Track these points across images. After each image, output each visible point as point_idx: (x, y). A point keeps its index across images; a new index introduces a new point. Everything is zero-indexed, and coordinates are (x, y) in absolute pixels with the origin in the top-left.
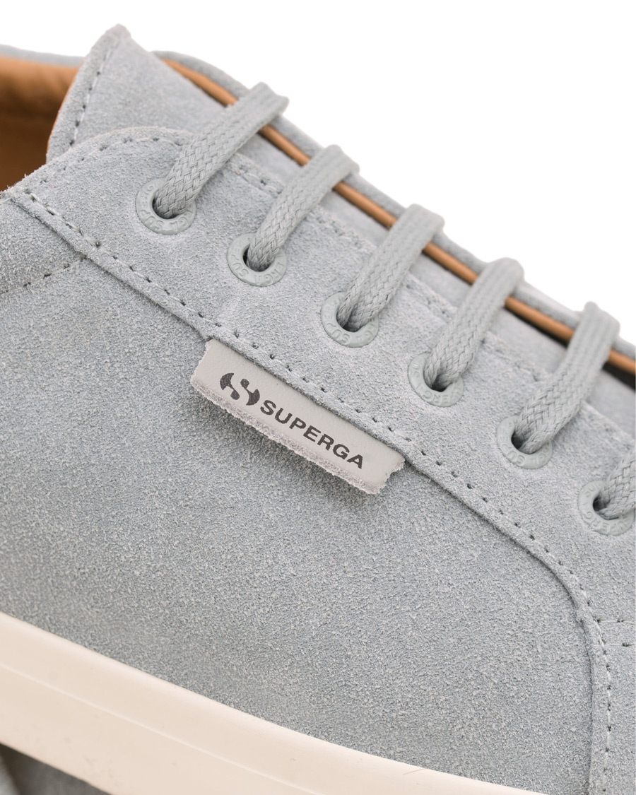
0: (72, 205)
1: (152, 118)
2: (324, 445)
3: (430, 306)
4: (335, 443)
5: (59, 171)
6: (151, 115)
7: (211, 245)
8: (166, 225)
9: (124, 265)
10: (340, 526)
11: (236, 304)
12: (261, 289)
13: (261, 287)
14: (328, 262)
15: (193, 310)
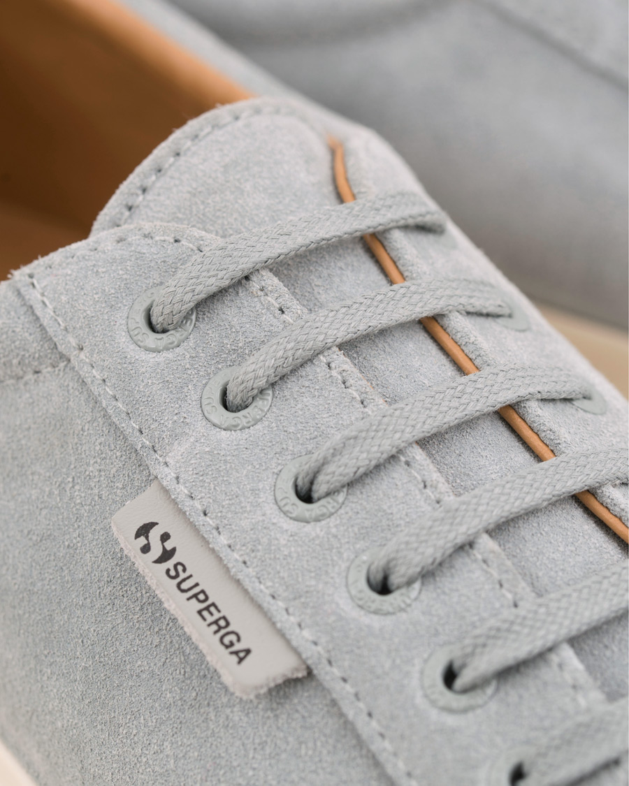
0: (64, 298)
1: (218, 214)
2: (215, 627)
3: (424, 491)
4: (229, 629)
5: (67, 258)
6: (219, 210)
7: (189, 372)
8: (151, 339)
9: (98, 377)
10: (228, 726)
11: (189, 444)
12: (223, 433)
13: (225, 430)
14: (317, 416)
15: (148, 443)
